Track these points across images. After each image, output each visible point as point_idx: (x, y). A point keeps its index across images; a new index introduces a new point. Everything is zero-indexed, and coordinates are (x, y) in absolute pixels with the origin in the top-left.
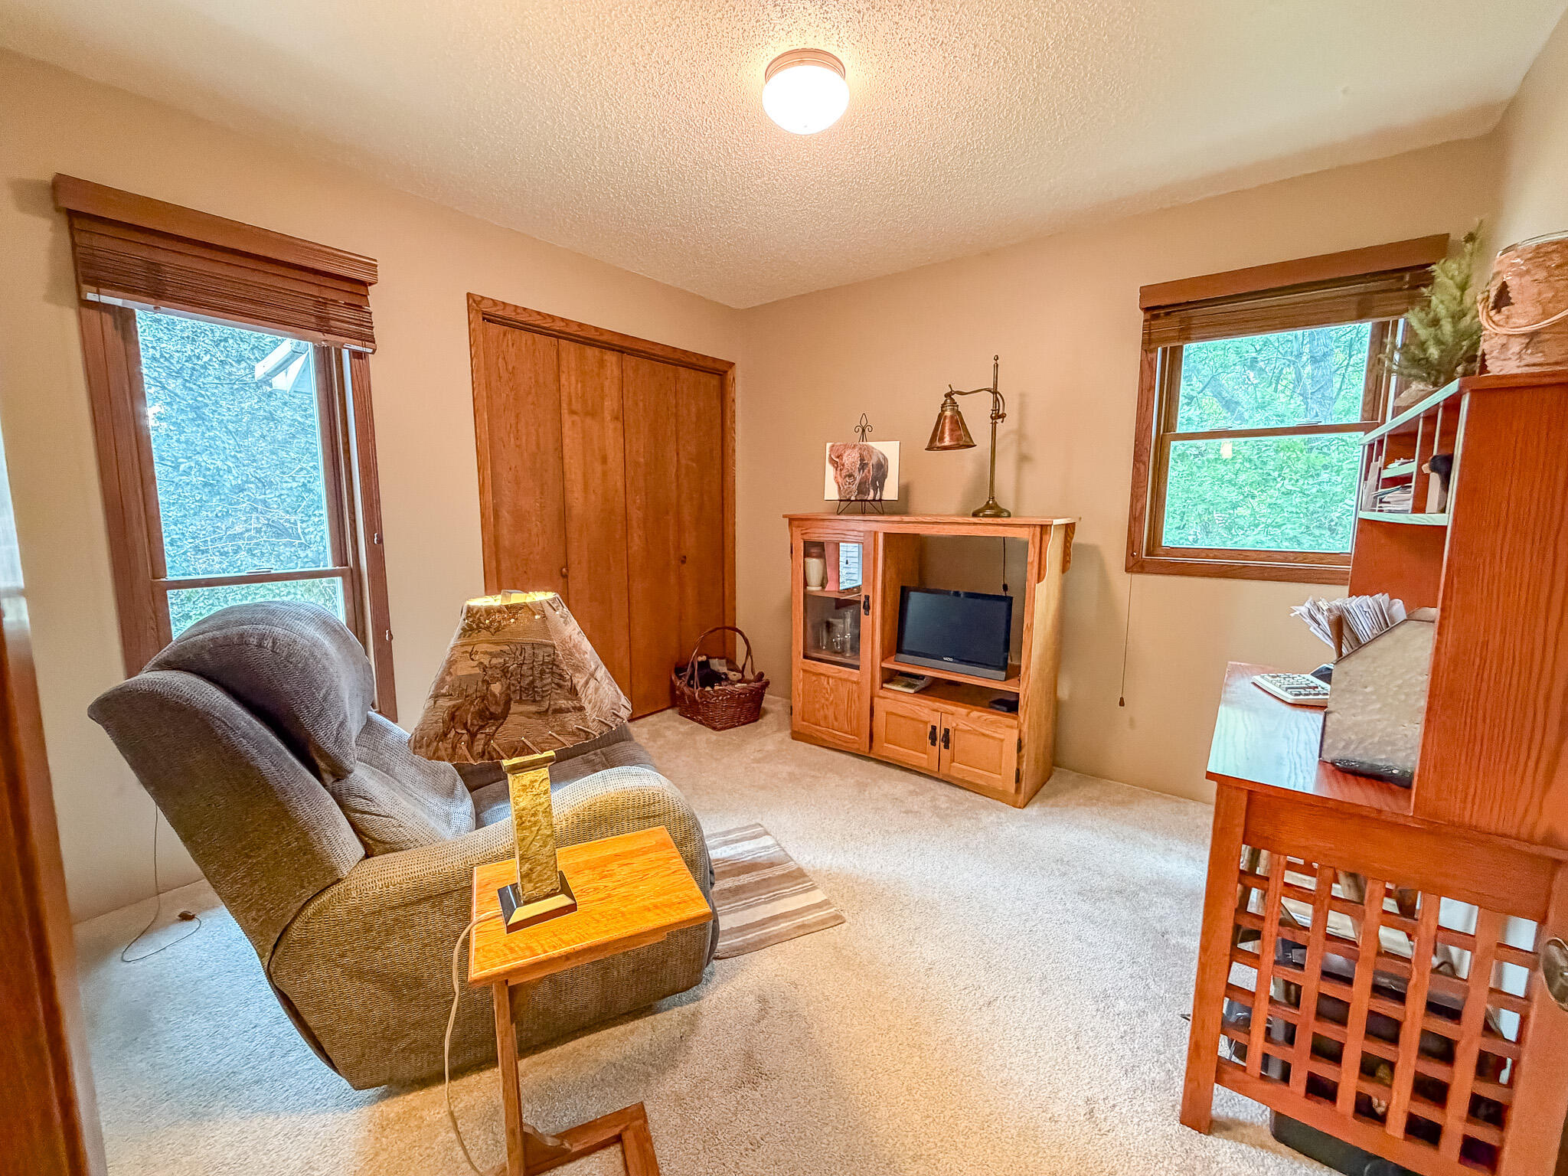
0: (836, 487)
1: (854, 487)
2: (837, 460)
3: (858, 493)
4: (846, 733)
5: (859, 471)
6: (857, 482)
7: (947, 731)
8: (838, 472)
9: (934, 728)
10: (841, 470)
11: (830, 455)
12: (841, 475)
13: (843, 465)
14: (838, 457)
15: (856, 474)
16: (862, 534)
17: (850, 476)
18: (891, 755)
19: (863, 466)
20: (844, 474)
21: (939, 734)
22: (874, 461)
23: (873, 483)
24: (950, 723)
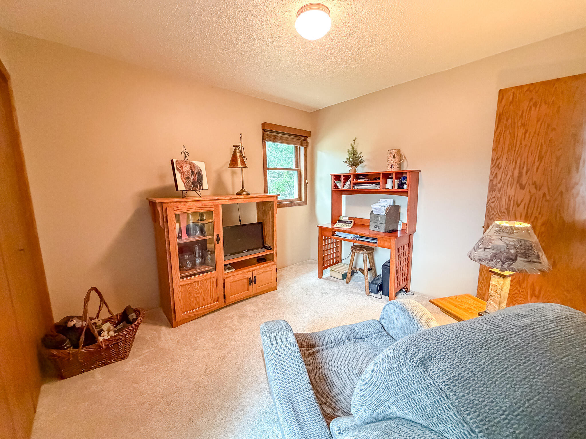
0: (183, 183)
1: (191, 184)
2: (180, 169)
3: (193, 187)
4: (210, 303)
5: (191, 175)
6: (192, 181)
7: (255, 277)
8: (182, 175)
9: (250, 279)
10: (183, 174)
11: (177, 166)
12: (184, 177)
13: (184, 172)
14: (181, 168)
15: (190, 177)
16: (213, 206)
17: (188, 178)
18: (233, 300)
19: (193, 173)
20: (185, 177)
21: (252, 279)
22: (196, 171)
23: (198, 181)
24: (255, 273)
